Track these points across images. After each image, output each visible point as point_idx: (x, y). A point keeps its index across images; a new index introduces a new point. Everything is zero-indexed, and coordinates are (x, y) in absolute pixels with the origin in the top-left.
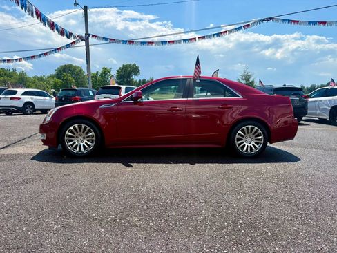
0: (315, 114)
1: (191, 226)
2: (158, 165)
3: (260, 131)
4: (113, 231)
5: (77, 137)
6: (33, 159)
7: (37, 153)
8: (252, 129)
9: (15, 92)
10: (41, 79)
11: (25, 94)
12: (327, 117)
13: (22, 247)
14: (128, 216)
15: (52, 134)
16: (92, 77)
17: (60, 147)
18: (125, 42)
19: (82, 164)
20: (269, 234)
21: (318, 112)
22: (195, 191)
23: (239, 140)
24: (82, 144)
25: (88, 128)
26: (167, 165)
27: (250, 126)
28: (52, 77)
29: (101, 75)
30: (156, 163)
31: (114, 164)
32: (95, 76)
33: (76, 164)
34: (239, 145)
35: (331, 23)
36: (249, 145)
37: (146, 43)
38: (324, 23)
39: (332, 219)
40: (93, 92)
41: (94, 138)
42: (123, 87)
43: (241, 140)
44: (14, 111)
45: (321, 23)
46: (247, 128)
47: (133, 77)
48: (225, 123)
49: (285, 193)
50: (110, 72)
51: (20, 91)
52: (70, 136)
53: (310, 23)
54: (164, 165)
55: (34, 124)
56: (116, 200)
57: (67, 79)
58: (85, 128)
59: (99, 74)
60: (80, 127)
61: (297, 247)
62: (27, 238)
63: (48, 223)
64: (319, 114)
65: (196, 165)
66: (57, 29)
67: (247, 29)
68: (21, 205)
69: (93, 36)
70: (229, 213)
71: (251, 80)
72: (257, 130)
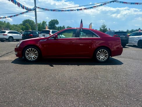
0: (132, 43)
1: (75, 93)
2: (64, 66)
3: (107, 52)
4: (43, 95)
5: (30, 54)
6: (12, 62)
7: (14, 60)
8: (104, 51)
9: (5, 32)
10: (16, 26)
11: (9, 33)
12: (136, 44)
13: (7, 101)
14: (50, 88)
15: (20, 52)
16: (38, 25)
17: (23, 57)
18: (51, 10)
19: (32, 65)
20: (106, 96)
21: (133, 42)
22: (78, 77)
23: (98, 55)
24: (32, 56)
25: (35, 50)
26: (68, 66)
27: (103, 50)
28: (21, 25)
29: (42, 24)
30: (63, 65)
31: (46, 65)
32: (39, 25)
33: (30, 65)
34: (98, 57)
35: (140, 4)
36: (102, 58)
37: (60, 10)
38: (137, 3)
39: (133, 90)
40: (38, 32)
41: (38, 54)
42: (51, 31)
43: (99, 55)
44: (4, 40)
45: (136, 3)
46: (102, 50)
47: (56, 25)
48: (93, 48)
49: (115, 79)
50: (46, 23)
51: (7, 31)
52: (27, 53)
53: (131, 3)
54: (67, 66)
55: (13, 46)
56: (46, 81)
57: (27, 26)
58: (34, 50)
59: (41, 24)
60: (32, 49)
61: (117, 102)
62: (9, 98)
63: (17, 91)
64: (133, 43)
65: (80, 66)
66: (21, 6)
67: (105, 5)
68: (7, 83)
69: (38, 7)
70: (91, 87)
71: (106, 28)
72: (106, 51)
